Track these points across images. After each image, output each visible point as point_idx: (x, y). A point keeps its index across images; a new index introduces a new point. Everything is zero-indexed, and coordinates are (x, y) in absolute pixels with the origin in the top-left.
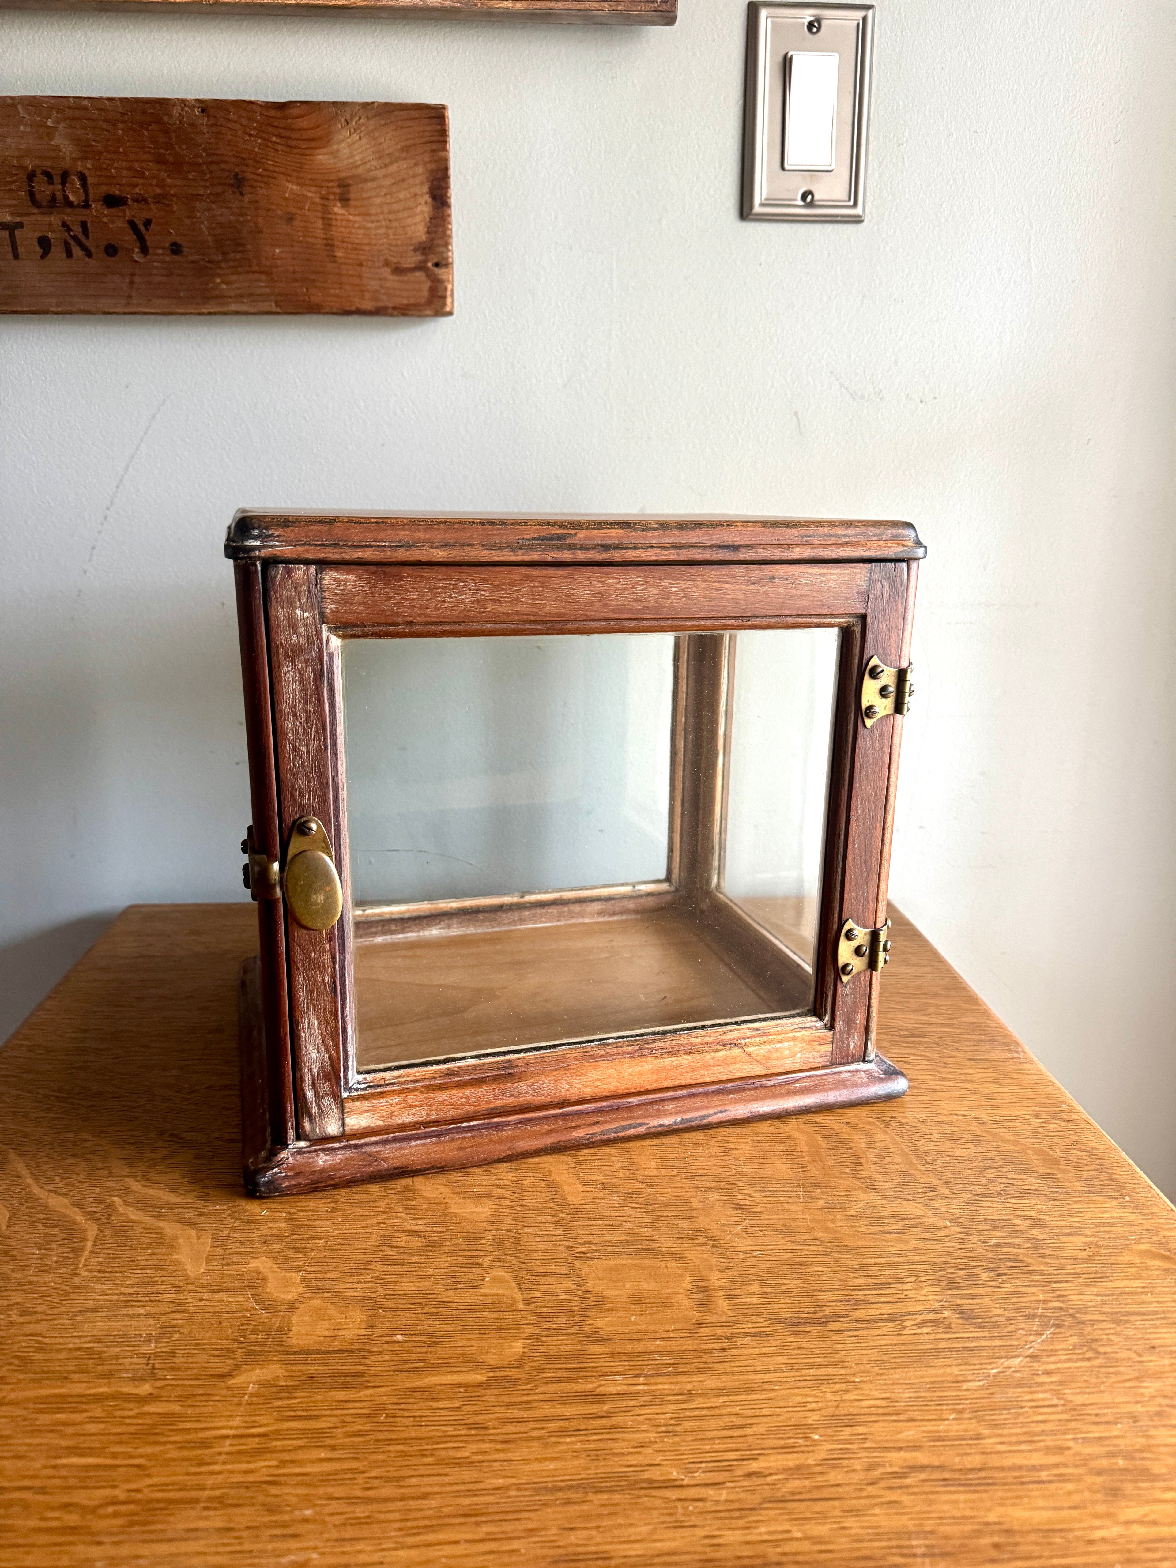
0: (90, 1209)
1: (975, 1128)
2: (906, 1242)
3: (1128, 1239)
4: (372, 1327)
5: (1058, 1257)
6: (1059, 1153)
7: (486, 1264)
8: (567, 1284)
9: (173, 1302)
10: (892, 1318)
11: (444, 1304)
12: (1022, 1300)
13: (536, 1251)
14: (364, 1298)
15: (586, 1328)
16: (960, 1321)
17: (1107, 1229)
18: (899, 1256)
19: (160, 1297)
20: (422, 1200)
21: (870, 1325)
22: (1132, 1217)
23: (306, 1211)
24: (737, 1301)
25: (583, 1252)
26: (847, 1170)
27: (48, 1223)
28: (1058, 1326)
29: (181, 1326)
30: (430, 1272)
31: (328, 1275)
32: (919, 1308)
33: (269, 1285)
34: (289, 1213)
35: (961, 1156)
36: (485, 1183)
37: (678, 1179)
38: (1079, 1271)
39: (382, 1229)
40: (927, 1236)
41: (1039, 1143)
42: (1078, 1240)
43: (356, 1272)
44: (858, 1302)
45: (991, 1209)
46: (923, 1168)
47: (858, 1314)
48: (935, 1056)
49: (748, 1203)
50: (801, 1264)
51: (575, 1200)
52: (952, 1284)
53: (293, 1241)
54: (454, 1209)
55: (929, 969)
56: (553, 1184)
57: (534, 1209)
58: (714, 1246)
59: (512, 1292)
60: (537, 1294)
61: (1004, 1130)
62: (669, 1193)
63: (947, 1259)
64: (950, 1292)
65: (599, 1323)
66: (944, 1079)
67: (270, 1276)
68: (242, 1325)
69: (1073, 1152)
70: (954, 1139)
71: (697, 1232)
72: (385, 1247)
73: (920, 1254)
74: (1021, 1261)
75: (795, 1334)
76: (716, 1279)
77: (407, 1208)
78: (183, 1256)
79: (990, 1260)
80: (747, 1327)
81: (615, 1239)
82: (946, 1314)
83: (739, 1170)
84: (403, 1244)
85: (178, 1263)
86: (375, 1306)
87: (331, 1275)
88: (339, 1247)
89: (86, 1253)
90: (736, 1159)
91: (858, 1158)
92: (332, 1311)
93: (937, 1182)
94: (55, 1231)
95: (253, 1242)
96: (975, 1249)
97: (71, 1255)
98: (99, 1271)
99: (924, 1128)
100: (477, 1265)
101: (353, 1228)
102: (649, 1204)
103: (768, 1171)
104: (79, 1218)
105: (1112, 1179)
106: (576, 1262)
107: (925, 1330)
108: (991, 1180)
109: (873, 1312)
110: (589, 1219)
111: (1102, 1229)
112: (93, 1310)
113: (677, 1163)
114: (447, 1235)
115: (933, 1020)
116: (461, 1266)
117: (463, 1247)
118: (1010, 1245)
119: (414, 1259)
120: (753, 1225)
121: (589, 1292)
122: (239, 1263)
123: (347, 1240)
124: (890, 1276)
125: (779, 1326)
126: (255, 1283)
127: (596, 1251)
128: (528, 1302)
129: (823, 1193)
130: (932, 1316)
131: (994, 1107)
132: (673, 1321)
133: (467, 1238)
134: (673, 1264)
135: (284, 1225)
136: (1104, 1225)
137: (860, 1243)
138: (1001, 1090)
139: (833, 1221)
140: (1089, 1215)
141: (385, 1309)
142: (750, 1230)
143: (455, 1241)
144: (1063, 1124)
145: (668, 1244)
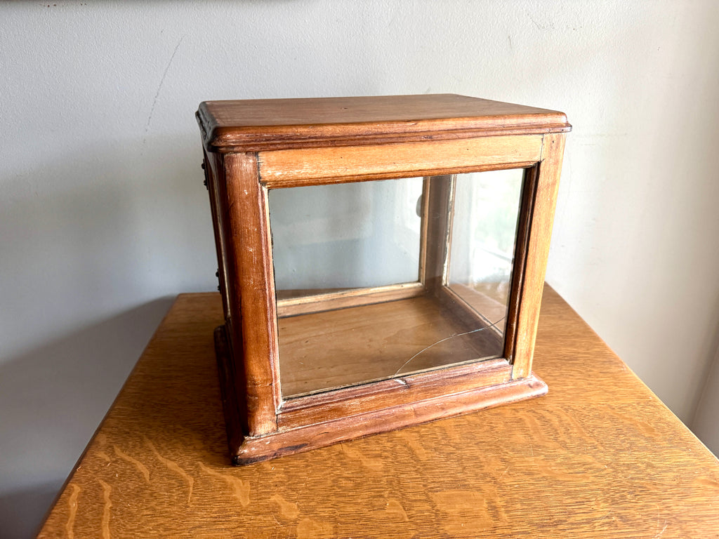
0: (188, 469)
1: (609, 411)
2: (588, 478)
3: (694, 473)
4: (336, 533)
5: (663, 485)
6: (653, 425)
7: (386, 496)
8: (427, 506)
9: (237, 521)
10: (588, 522)
11: (369, 519)
12: (649, 509)
13: (409, 487)
14: (330, 517)
15: (441, 531)
16: (621, 523)
17: (684, 468)
18: (586, 486)
19: (231, 519)
20: (349, 459)
21: (578, 526)
22: (695, 461)
23: (294, 467)
24: (511, 514)
25: (432, 488)
26: (552, 437)
27: (169, 477)
28: (669, 524)
29: (243, 535)
30: (359, 501)
31: (310, 504)
32: (600, 516)
33: (282, 510)
34: (285, 468)
35: (606, 428)
36: (377, 449)
37: (470, 445)
38: (673, 492)
39: (332, 476)
40: (597, 474)
41: (642, 420)
42: (671, 475)
43: (323, 502)
44: (570, 513)
45: (625, 458)
46: (588, 435)
47: (571, 520)
48: (584, 371)
49: (507, 457)
50: (539, 491)
51: (423, 458)
52: (614, 502)
53: (289, 485)
54: (365, 464)
55: (573, 322)
56: (410, 449)
57: (404, 463)
58: (495, 483)
59: (400, 511)
60: (414, 512)
61: (625, 412)
62: (468, 453)
63: (609, 487)
64: (614, 506)
65: (447, 528)
66: (590, 384)
67: (282, 505)
68: (273, 533)
69: (659, 424)
70: (601, 418)
71: (486, 475)
72: (335, 487)
73: (596, 485)
74: (645, 488)
75: (542, 532)
76: (499, 502)
77: (343, 464)
78: (238, 495)
79: (631, 487)
80: (519, 529)
81: (446, 479)
82: (614, 518)
83: (500, 439)
84: (344, 485)
85: (235, 499)
86: (336, 521)
87: (311, 504)
88: (313, 487)
89: (190, 494)
90: (497, 432)
91: (556, 430)
92: (315, 525)
93: (596, 443)
94: (173, 482)
95: (270, 486)
96: (621, 482)
97: (183, 496)
98: (199, 504)
99: (585, 412)
100: (381, 496)
101: (318, 476)
102: (460, 460)
103: (513, 439)
104: (184, 474)
105: (681, 440)
106: (430, 493)
107: (605, 528)
108: (623, 441)
109: (579, 518)
110: (432, 469)
111: (682, 468)
112: (200, 527)
113: (469, 436)
114: (364, 479)
115: (580, 351)
116: (374, 497)
117: (372, 486)
118: (639, 479)
119: (350, 494)
120: (511, 470)
121: (438, 510)
122: (265, 498)
123: (317, 483)
124: (583, 498)
125: (534, 527)
126: (275, 509)
127: (438, 487)
128: (410, 517)
129: (542, 451)
130: (607, 520)
131: (618, 399)
132: (482, 526)
133: (374, 481)
134: (476, 493)
135: (284, 475)
136: (681, 465)
137: (566, 479)
138: (618, 389)
139: (550, 466)
140: (674, 460)
141: (341, 523)
142: (511, 473)
143: (368, 483)
144: (653, 408)
145: (472, 482)
